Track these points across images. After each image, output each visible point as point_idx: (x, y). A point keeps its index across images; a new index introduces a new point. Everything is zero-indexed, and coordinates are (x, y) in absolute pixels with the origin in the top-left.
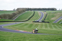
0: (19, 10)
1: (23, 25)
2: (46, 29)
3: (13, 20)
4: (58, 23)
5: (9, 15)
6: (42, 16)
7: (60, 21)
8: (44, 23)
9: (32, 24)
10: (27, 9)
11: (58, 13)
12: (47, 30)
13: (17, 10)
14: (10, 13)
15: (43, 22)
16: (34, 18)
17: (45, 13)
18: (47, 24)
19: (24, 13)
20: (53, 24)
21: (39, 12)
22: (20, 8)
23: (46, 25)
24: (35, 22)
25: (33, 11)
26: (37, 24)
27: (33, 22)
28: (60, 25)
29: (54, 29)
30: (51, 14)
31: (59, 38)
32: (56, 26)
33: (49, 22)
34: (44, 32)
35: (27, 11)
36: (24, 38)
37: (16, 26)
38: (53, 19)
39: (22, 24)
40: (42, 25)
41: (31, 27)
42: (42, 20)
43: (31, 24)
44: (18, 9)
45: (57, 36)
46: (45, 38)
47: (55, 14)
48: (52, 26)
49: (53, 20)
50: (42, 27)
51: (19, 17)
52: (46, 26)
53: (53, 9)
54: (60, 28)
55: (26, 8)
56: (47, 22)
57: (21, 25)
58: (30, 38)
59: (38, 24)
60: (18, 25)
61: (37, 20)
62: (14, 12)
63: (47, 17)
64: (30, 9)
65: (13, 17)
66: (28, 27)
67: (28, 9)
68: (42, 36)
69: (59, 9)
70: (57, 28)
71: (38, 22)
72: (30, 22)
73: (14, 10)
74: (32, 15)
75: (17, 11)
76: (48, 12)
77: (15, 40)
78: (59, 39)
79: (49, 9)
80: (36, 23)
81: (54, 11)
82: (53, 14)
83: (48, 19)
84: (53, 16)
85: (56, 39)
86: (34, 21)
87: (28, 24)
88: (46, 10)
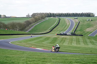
0: (36, 17)
1: (41, 39)
2: (78, 46)
3: (27, 32)
5: (20, 25)
6: (72, 25)
8: (74, 37)
9: (56, 38)
10: (48, 14)
12: (79, 48)
13: (32, 16)
14: (22, 22)
15: (73, 34)
16: (58, 29)
17: (77, 20)
18: (80, 37)
19: (43, 20)
20: (89, 38)
21: (66, 19)
22: (37, 14)
23: (79, 39)
24: (61, 34)
25: (57, 18)
26: (63, 38)
27: (57, 34)
29: (90, 46)
30: (86, 23)
32: (94, 41)
33: (82, 35)
34: (74, 50)
35: (47, 18)
36: (43, 60)
37: (30, 40)
38: (88, 30)
39: (41, 37)
40: (72, 40)
41: (54, 43)
42: (71, 31)
43: (54, 38)
44: (34, 15)
45: (95, 56)
46: (77, 60)
47: (92, 23)
48: (88, 40)
49: (88, 32)
50: (71, 43)
51: (36, 27)
52: (78, 42)
53: (88, 15)
55: (46, 13)
56: (80, 35)
57: (38, 40)
58: (53, 60)
59: (66, 38)
60: (35, 39)
61: (64, 32)
62: (28, 20)
63: (79, 27)
64: (53, 14)
65: (25, 27)
66: (50, 43)
67: (50, 15)
68: (72, 56)
70: (95, 44)
71: (66, 35)
72: (53, 35)
73: (28, 17)
74: (56, 23)
75: (32, 18)
76: (80, 18)
77: (29, 62)
79: (82, 15)
80: (63, 36)
81: (90, 18)
82: (88, 22)
83: (80, 30)
84: (89, 26)
85: (93, 61)
86: (59, 33)
87: (49, 38)
88: (78, 16)
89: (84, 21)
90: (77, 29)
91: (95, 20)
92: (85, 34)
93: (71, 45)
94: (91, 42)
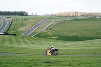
2: (11, 46)
4: (31, 35)
6: (4, 24)
7: (34, 33)
8: (7, 37)
11: (31, 21)
15: (6, 34)
18: (13, 37)
20: (22, 38)
23: (11, 38)
28: (33, 38)
29: (24, 46)
30: (19, 22)
31: (30, 59)
32: (28, 41)
33: (15, 35)
38: (21, 29)
40: (4, 40)
45: (27, 57)
46: (8, 60)
47: (25, 22)
48: (21, 40)
49: (21, 31)
50: (4, 43)
52: (11, 41)
53: (22, 14)
54: (33, 43)
56: (12, 35)
63: (12, 26)
69: (32, 14)
76: (13, 17)
78: (31, 61)
79: (15, 14)
81: (24, 17)
82: (22, 21)
83: (13, 29)
84: (22, 25)
85: (25, 61)
88: (11, 15)
89: (17, 20)
90: (10, 28)
91: (28, 19)
92: (18, 34)
93: (3, 45)
94: (24, 42)
